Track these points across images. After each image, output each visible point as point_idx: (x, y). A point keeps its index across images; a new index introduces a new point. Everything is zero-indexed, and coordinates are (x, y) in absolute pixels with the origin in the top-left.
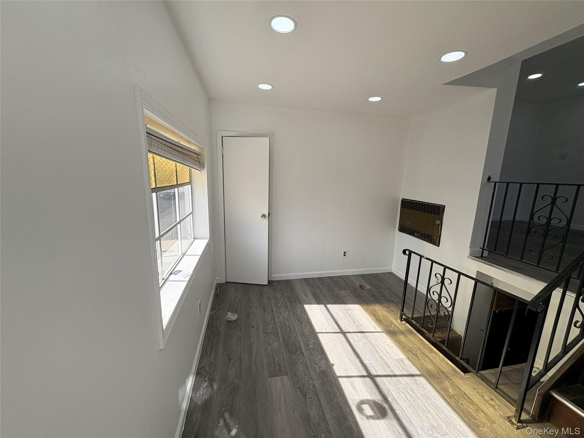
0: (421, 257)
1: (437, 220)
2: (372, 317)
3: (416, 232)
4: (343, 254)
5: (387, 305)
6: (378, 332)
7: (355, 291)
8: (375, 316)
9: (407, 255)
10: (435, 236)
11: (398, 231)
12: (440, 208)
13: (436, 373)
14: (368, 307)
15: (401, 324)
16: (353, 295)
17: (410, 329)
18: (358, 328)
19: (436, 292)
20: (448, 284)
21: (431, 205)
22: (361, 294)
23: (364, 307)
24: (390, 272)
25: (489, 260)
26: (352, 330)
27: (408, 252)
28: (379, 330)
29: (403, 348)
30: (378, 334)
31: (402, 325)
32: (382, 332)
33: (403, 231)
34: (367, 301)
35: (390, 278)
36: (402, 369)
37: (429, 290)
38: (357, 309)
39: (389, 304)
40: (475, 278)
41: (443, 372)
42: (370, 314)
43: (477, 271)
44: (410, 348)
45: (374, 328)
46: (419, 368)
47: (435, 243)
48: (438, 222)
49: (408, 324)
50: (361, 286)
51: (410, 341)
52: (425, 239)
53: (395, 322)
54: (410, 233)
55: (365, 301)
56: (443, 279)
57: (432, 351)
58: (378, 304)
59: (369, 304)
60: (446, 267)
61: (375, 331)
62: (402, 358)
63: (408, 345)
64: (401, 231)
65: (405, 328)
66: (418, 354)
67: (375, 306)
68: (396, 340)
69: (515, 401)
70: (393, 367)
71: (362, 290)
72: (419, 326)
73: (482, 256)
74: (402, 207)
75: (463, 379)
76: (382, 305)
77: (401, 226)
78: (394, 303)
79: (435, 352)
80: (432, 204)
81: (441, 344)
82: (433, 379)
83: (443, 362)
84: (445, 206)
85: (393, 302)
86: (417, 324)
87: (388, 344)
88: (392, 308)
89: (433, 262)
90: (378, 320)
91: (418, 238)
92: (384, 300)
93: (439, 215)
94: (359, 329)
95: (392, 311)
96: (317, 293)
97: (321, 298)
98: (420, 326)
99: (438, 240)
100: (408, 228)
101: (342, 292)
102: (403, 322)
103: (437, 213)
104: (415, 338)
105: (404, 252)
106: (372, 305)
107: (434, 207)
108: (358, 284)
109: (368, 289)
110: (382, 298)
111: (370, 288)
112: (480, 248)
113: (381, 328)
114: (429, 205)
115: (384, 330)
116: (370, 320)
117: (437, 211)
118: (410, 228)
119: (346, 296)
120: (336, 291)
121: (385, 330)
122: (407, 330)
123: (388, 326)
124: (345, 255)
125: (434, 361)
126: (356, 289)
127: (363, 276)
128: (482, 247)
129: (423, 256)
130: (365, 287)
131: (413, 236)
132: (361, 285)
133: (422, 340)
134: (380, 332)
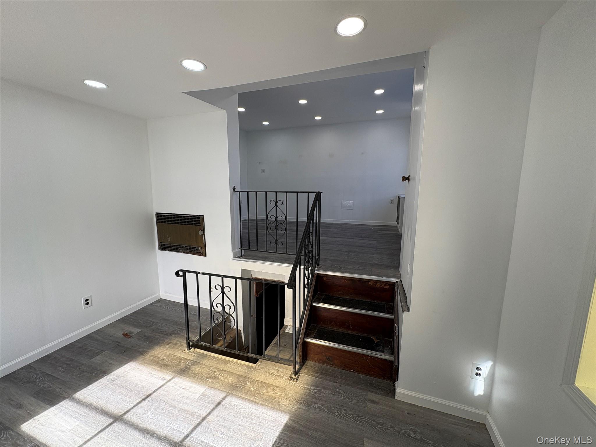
0: (197, 273)
1: (200, 231)
2: (153, 367)
3: (180, 247)
4: (83, 303)
5: (168, 340)
6: (168, 381)
7: (119, 345)
8: (158, 363)
9: (181, 276)
10: (200, 247)
11: (159, 250)
12: (200, 219)
13: (236, 382)
14: (144, 357)
15: (190, 353)
16: (118, 354)
17: (201, 353)
18: (139, 395)
19: (219, 304)
20: (229, 292)
21: (190, 217)
22: (129, 346)
23: (139, 361)
24: (159, 300)
25: (247, 257)
26: (131, 404)
27: (182, 272)
28: (168, 378)
29: (200, 378)
30: (169, 384)
31: (192, 354)
32: (173, 378)
33: (166, 249)
34: (140, 350)
35: (161, 306)
36: (208, 405)
37: (211, 304)
38: (129, 370)
39: (171, 338)
40: (241, 277)
41: (242, 376)
42: (151, 365)
43: (241, 269)
44: (207, 374)
45: (160, 380)
46: (222, 389)
47: (202, 254)
48: (201, 233)
49: (197, 348)
50: (127, 335)
51: (205, 367)
52: (191, 252)
53: (183, 355)
54: (174, 250)
55: (138, 352)
56: (223, 288)
57: (226, 362)
58: (157, 346)
59: (144, 353)
60: (223, 277)
61: (164, 382)
62: (203, 392)
63: (204, 373)
64: (162, 250)
65: (196, 355)
66: (216, 374)
67: (153, 352)
68: (190, 376)
69: (289, 360)
70: (198, 410)
71: (128, 339)
72: (209, 344)
73: (241, 256)
74: (158, 222)
75: (257, 369)
76: (161, 344)
77: (161, 244)
78: (176, 334)
79: (229, 361)
80: (192, 216)
81: (233, 350)
82: (236, 390)
83: (238, 366)
84: (204, 216)
85: (173, 333)
86: (207, 344)
87: (183, 387)
88: (174, 341)
89: (210, 275)
90: (163, 366)
91: (184, 252)
92: (163, 337)
93: (200, 225)
94: (142, 395)
95: (176, 344)
96: (45, 388)
97: (57, 390)
98: (211, 344)
99: (204, 250)
100: (171, 245)
101: (98, 359)
102: (191, 350)
103: (198, 224)
104: (209, 360)
105: (177, 274)
106: (148, 352)
107: (194, 219)
108: (120, 334)
109: (137, 334)
110: (159, 336)
111: (139, 330)
112: (239, 249)
113: (170, 373)
114: (189, 217)
115: (174, 374)
116: (153, 373)
117: (198, 222)
118: (172, 244)
119: (106, 361)
120: (85, 362)
121: (175, 372)
122: (198, 357)
123: (177, 366)
124: (87, 304)
125: (232, 371)
126: (119, 342)
127: (124, 320)
128: (240, 248)
129: (199, 272)
130: (132, 333)
131: (178, 252)
132: (125, 333)
133: (215, 358)
134: (170, 380)
